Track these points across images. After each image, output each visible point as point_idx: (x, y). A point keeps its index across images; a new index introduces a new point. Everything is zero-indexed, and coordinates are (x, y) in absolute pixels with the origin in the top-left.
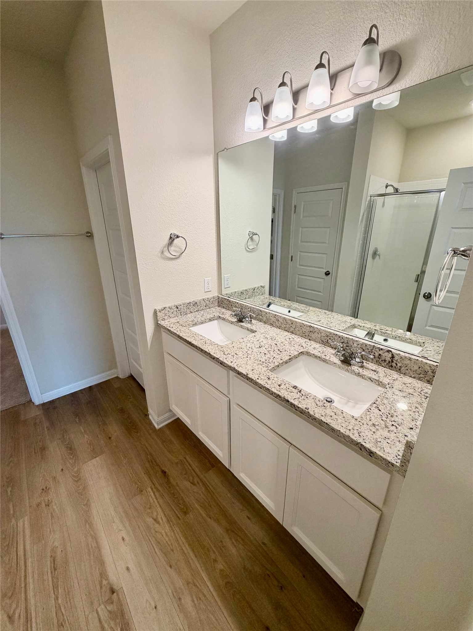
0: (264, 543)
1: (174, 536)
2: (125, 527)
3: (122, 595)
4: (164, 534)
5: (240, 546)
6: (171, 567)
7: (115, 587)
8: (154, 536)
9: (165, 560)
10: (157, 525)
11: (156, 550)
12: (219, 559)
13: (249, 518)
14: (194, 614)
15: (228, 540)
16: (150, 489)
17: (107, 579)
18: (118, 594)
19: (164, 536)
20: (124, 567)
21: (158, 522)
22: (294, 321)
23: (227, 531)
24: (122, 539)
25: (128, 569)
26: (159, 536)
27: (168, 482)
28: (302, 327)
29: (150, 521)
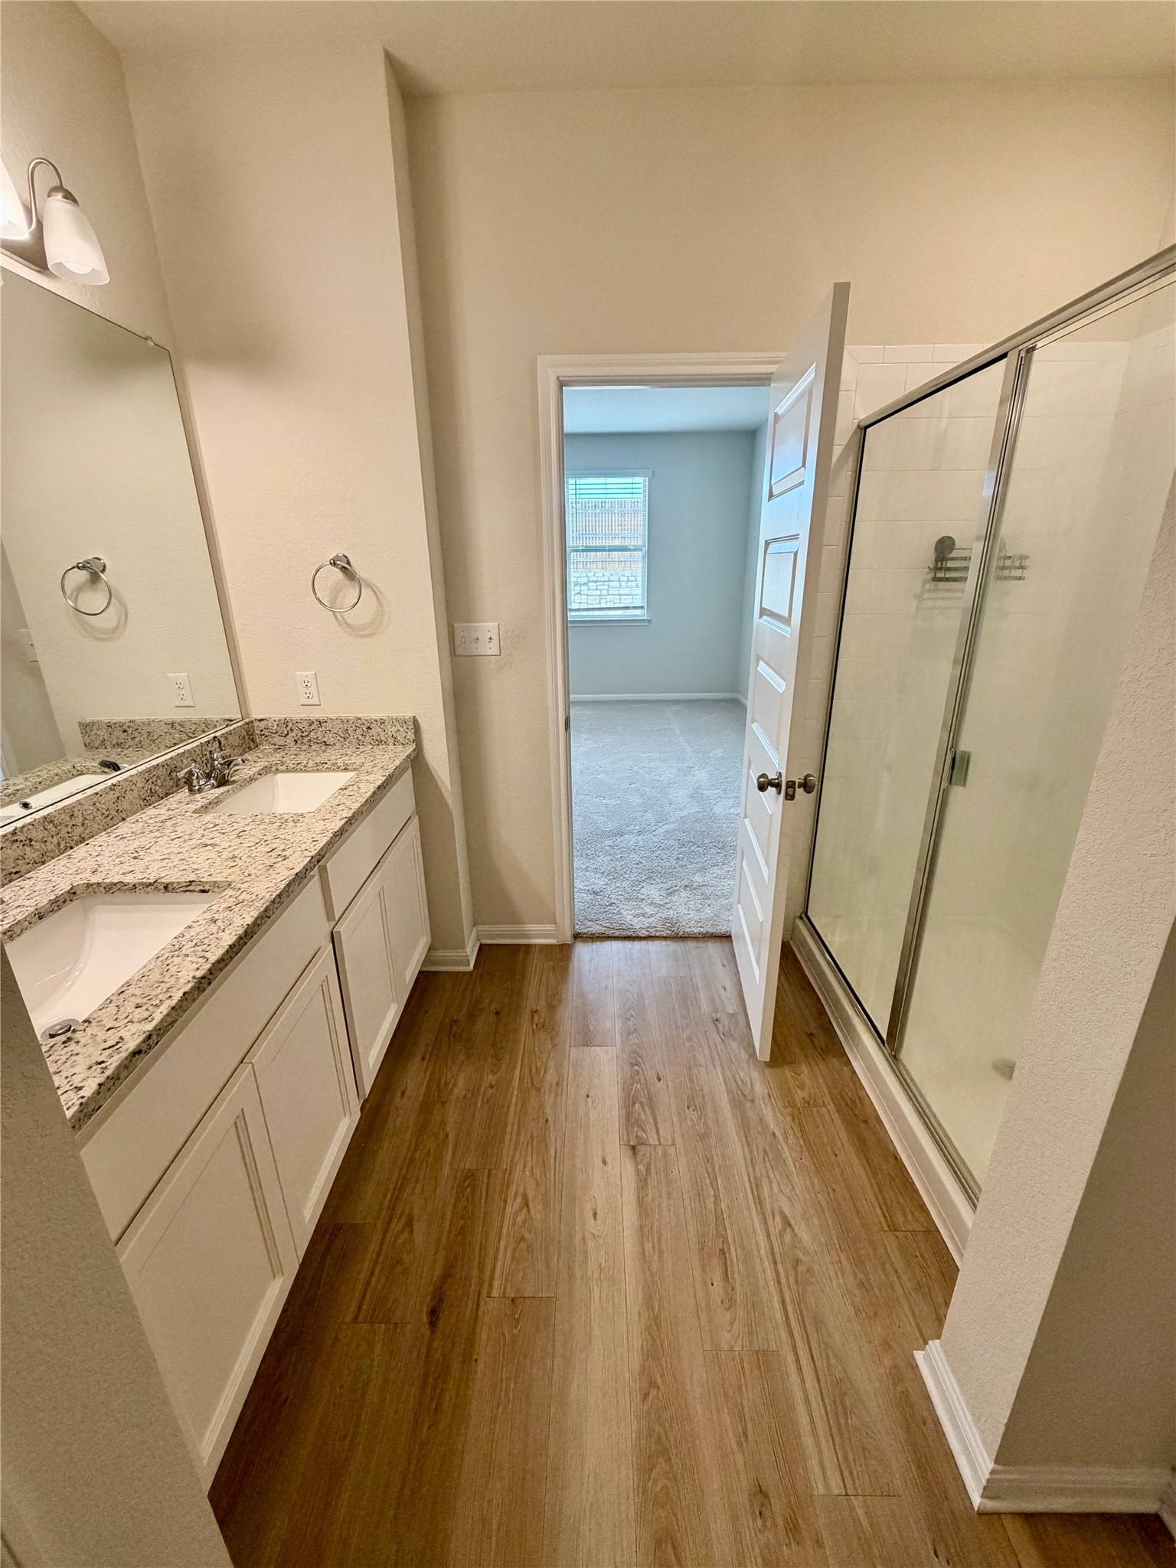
0: (423, 1059)
1: (517, 1154)
2: (584, 1238)
3: (623, 1136)
4: (527, 1170)
5: (449, 1075)
6: (547, 1121)
7: (630, 1152)
8: (546, 1178)
9: (550, 1133)
10: (530, 1193)
11: (553, 1154)
12: (485, 1084)
13: (403, 1094)
14: (551, 1063)
15: (456, 1091)
16: (495, 1293)
17: (638, 1172)
18: (629, 1141)
19: (529, 1165)
20: (609, 1167)
21: (525, 1196)
22: (72, 807)
23: (444, 1103)
24: (598, 1216)
25: (604, 1162)
26: (537, 1172)
27: (447, 1275)
28: (97, 804)
29: (537, 1214)
